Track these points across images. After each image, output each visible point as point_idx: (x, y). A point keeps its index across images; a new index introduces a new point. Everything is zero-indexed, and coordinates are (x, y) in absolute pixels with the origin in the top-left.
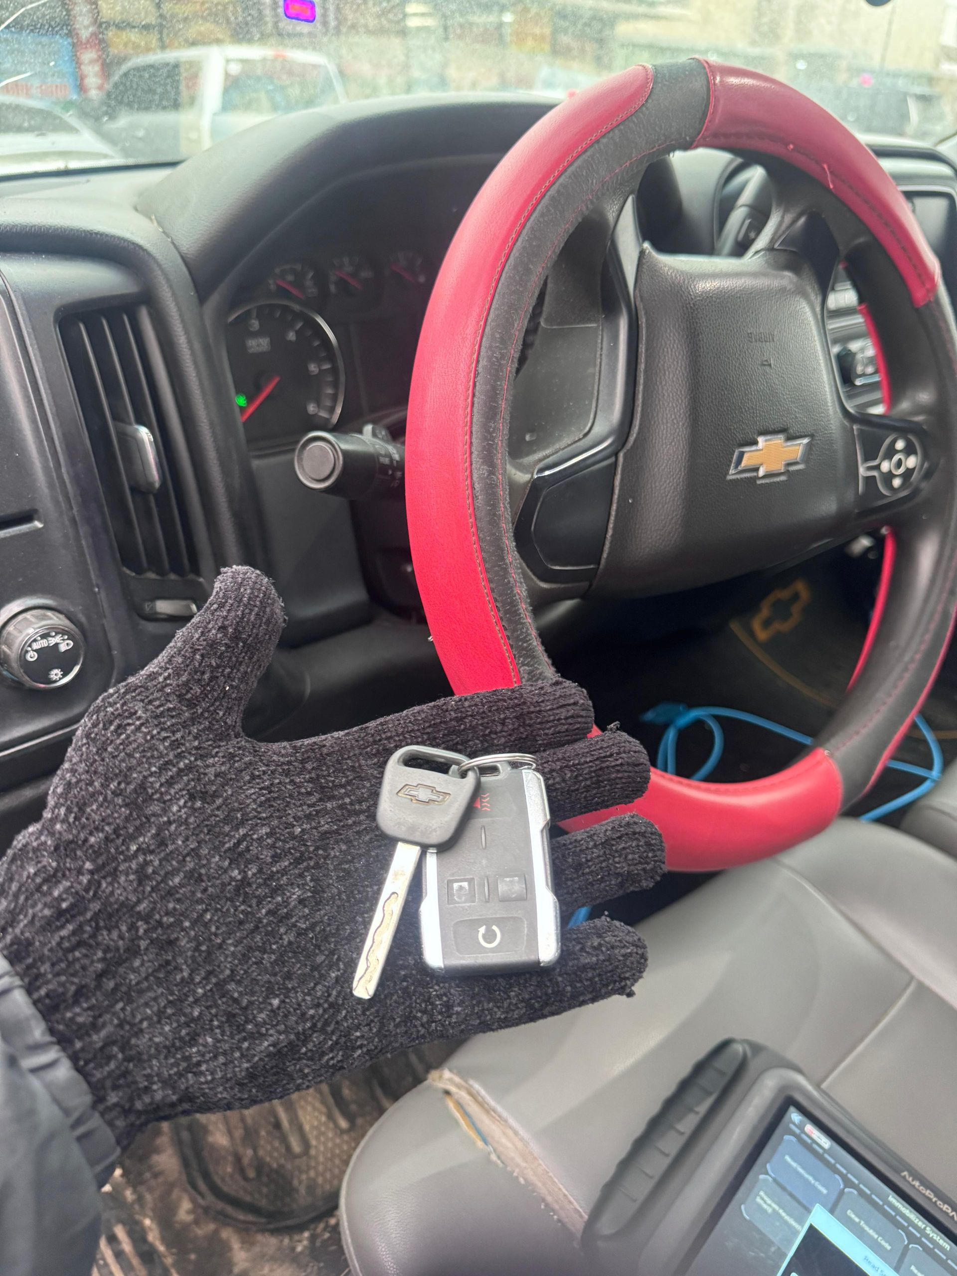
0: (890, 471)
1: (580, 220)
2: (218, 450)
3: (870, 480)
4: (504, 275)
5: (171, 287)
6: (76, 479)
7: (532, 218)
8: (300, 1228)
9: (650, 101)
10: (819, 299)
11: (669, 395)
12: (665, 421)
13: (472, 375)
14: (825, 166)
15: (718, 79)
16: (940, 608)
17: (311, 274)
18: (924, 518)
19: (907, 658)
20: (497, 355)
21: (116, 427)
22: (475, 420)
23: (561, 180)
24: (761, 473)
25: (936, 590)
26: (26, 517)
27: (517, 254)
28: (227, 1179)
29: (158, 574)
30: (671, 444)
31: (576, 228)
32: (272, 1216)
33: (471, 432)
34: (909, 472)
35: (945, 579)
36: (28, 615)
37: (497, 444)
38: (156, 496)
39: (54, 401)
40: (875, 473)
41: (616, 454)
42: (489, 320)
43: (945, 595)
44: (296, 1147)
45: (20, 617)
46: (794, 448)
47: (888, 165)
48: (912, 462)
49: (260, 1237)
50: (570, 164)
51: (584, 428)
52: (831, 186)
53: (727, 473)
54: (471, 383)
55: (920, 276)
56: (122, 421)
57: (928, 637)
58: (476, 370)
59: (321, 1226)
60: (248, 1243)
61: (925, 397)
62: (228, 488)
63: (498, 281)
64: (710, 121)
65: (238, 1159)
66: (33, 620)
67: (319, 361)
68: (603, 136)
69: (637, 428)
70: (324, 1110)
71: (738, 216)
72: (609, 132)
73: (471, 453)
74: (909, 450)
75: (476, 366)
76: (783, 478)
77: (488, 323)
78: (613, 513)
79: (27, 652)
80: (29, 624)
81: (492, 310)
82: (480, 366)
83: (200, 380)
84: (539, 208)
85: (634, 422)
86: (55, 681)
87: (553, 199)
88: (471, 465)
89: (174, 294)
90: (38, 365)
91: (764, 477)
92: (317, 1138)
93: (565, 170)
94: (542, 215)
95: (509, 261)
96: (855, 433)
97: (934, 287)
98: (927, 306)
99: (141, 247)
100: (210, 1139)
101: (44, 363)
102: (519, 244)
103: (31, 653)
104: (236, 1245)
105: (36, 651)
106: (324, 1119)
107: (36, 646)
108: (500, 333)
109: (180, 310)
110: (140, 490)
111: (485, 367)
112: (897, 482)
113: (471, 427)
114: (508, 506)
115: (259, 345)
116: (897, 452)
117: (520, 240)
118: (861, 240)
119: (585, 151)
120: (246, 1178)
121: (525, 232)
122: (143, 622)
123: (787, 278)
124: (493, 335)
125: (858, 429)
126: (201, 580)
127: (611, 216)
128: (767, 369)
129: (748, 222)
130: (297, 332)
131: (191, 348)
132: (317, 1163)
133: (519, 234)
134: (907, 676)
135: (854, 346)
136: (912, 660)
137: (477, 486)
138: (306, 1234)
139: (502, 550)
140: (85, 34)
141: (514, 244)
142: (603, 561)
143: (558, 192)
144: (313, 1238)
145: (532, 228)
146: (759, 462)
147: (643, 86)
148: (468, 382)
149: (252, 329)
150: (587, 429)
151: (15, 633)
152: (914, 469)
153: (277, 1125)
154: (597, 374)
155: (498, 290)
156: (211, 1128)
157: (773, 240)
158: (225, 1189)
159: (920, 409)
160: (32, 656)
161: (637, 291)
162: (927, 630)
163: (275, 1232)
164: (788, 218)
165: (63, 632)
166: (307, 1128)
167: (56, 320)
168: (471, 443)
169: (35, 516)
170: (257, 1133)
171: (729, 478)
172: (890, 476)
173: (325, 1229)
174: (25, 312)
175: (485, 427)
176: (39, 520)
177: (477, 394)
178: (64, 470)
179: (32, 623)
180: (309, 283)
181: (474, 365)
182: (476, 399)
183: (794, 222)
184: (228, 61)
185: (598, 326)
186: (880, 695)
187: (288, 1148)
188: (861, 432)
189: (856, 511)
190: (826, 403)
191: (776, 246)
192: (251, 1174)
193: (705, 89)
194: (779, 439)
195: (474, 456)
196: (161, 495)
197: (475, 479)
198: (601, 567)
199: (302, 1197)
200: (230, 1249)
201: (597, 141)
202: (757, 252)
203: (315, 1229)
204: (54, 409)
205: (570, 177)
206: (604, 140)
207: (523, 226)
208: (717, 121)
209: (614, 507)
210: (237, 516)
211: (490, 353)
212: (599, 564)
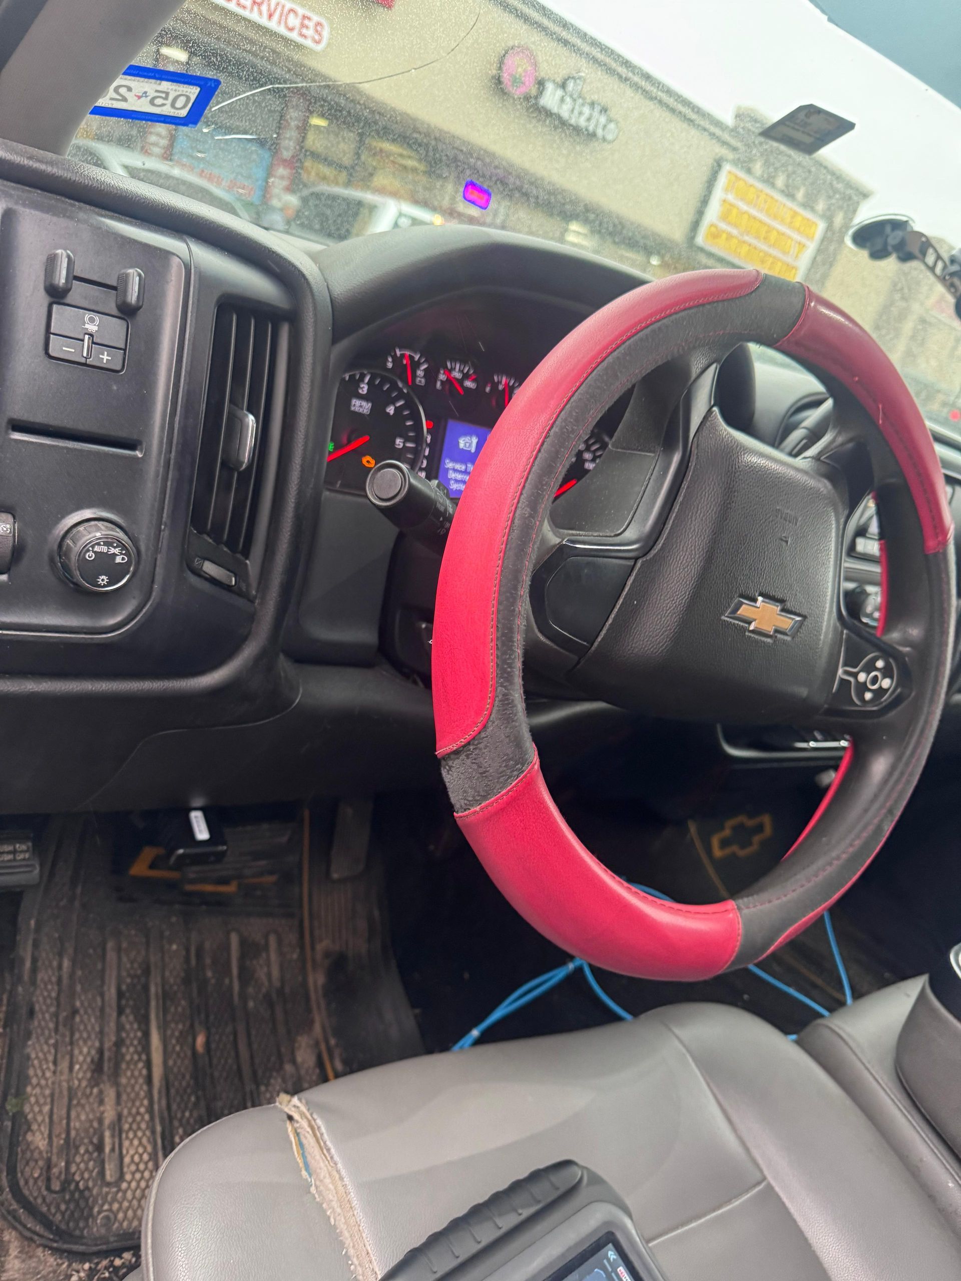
0: (865, 683)
1: (669, 358)
2: (304, 459)
3: (844, 683)
4: (595, 372)
5: (315, 315)
6: (183, 430)
7: (632, 340)
8: (83, 1257)
9: (753, 294)
10: (846, 512)
11: (694, 530)
12: (685, 549)
13: (544, 435)
14: (880, 406)
15: (813, 304)
16: (876, 821)
17: (425, 366)
18: (884, 738)
19: (834, 854)
20: (569, 428)
21: (229, 408)
22: (533, 470)
23: (665, 321)
24: (752, 628)
25: (876, 805)
26: (132, 446)
27: (611, 360)
28: (31, 1182)
29: (214, 541)
30: (684, 569)
31: (663, 364)
32: (61, 1234)
33: (527, 478)
34: (881, 692)
35: (888, 796)
36: (100, 524)
37: (544, 496)
38: (240, 473)
39: (192, 362)
40: (852, 679)
41: (636, 559)
42: (572, 400)
43: (884, 811)
44: (110, 1175)
45: (93, 523)
46: (787, 619)
47: (941, 450)
48: (886, 683)
49: (39, 1252)
50: (676, 313)
51: (618, 530)
52: (881, 422)
53: (722, 614)
54: (541, 441)
55: (935, 527)
56: (236, 405)
57: (858, 843)
58: (548, 432)
59: (105, 1263)
60: (26, 1254)
61: (915, 632)
62: (300, 493)
63: (589, 374)
64: (797, 330)
65: (49, 1166)
66: (103, 528)
67: (407, 439)
68: (709, 303)
69: (660, 545)
70: (149, 1149)
71: (797, 435)
72: (714, 302)
73: (521, 494)
74: (887, 672)
75: (550, 430)
76: (769, 640)
77: (570, 402)
78: (618, 606)
79: (88, 551)
80: (99, 529)
81: (577, 394)
82: (552, 431)
83: (311, 397)
84: (640, 334)
85: (659, 540)
86: (100, 586)
87: (654, 331)
88: (518, 502)
89: (316, 322)
90: (190, 329)
91: (753, 632)
92: (133, 1174)
93: (670, 315)
94: (641, 340)
95: (603, 364)
96: (844, 636)
97: (944, 543)
98: (936, 555)
99: (303, 276)
100: (29, 1137)
101: (195, 329)
102: (616, 353)
103: (91, 553)
104: (14, 1251)
105: (95, 552)
106: (146, 1157)
107: (97, 549)
108: (577, 413)
109: (316, 335)
110: (229, 466)
111: (555, 433)
112: (868, 696)
113: (529, 474)
114: (536, 549)
115: (361, 406)
116: (877, 669)
117: (617, 351)
118: (893, 480)
119: (690, 308)
120: (48, 1188)
121: (623, 347)
122: (189, 572)
123: (824, 486)
124: (570, 412)
125: (846, 634)
126: (248, 562)
127: (695, 370)
128: (784, 544)
129: (804, 441)
130: (396, 408)
131: (313, 369)
132: (124, 1198)
133: (618, 347)
134: (829, 869)
135: (870, 589)
136: (838, 858)
137: (516, 521)
138: (87, 1266)
139: (518, 582)
140: (286, 154)
141: (611, 353)
142: (596, 644)
143: (660, 328)
144: (92, 1272)
145: (630, 346)
146: (754, 617)
147: (752, 283)
148: (539, 439)
149: (360, 391)
150: (619, 532)
151: (85, 533)
152: (887, 690)
153: (100, 1148)
154: (642, 493)
155: (587, 381)
156: (35, 1127)
157: (820, 453)
158: (26, 1192)
159: (906, 642)
160: (90, 556)
161: (695, 439)
162: (858, 836)
163: (55, 1251)
164: (840, 440)
165: (124, 547)
166: (127, 1160)
167: (218, 301)
168: (524, 486)
169: (139, 447)
170: (77, 1148)
171: (723, 618)
172: (862, 688)
173: (106, 1268)
174: (197, 286)
175: (540, 477)
176: (141, 451)
177: (542, 450)
178: (177, 419)
179: (101, 530)
180: (420, 373)
181: (548, 428)
182: (540, 455)
183: (842, 445)
184: (401, 215)
185: (655, 456)
186: (801, 876)
187: (102, 1173)
188: (849, 638)
189: (826, 706)
190: (826, 596)
191: (822, 458)
192: (56, 1186)
193: (800, 304)
194: (777, 608)
195: (522, 497)
196: (244, 476)
197: (517, 515)
198: (593, 648)
199: (97, 1228)
200: (7, 1253)
201: (703, 305)
202: (805, 458)
203: (97, 1264)
204: (189, 368)
205: (672, 322)
206: (708, 307)
207: (624, 342)
208: (802, 333)
209: (621, 601)
210: (298, 518)
211: (564, 424)
212: (592, 645)
